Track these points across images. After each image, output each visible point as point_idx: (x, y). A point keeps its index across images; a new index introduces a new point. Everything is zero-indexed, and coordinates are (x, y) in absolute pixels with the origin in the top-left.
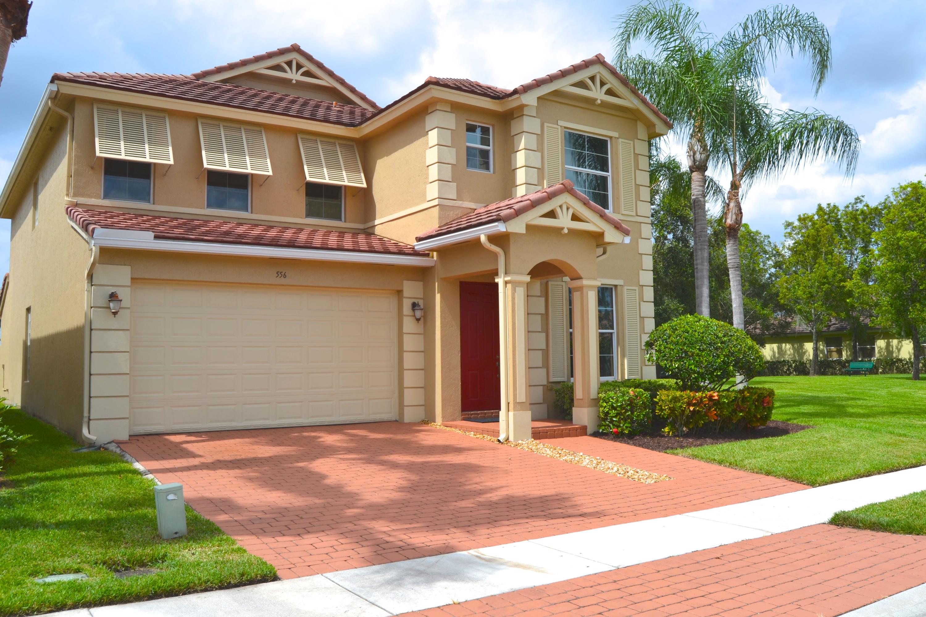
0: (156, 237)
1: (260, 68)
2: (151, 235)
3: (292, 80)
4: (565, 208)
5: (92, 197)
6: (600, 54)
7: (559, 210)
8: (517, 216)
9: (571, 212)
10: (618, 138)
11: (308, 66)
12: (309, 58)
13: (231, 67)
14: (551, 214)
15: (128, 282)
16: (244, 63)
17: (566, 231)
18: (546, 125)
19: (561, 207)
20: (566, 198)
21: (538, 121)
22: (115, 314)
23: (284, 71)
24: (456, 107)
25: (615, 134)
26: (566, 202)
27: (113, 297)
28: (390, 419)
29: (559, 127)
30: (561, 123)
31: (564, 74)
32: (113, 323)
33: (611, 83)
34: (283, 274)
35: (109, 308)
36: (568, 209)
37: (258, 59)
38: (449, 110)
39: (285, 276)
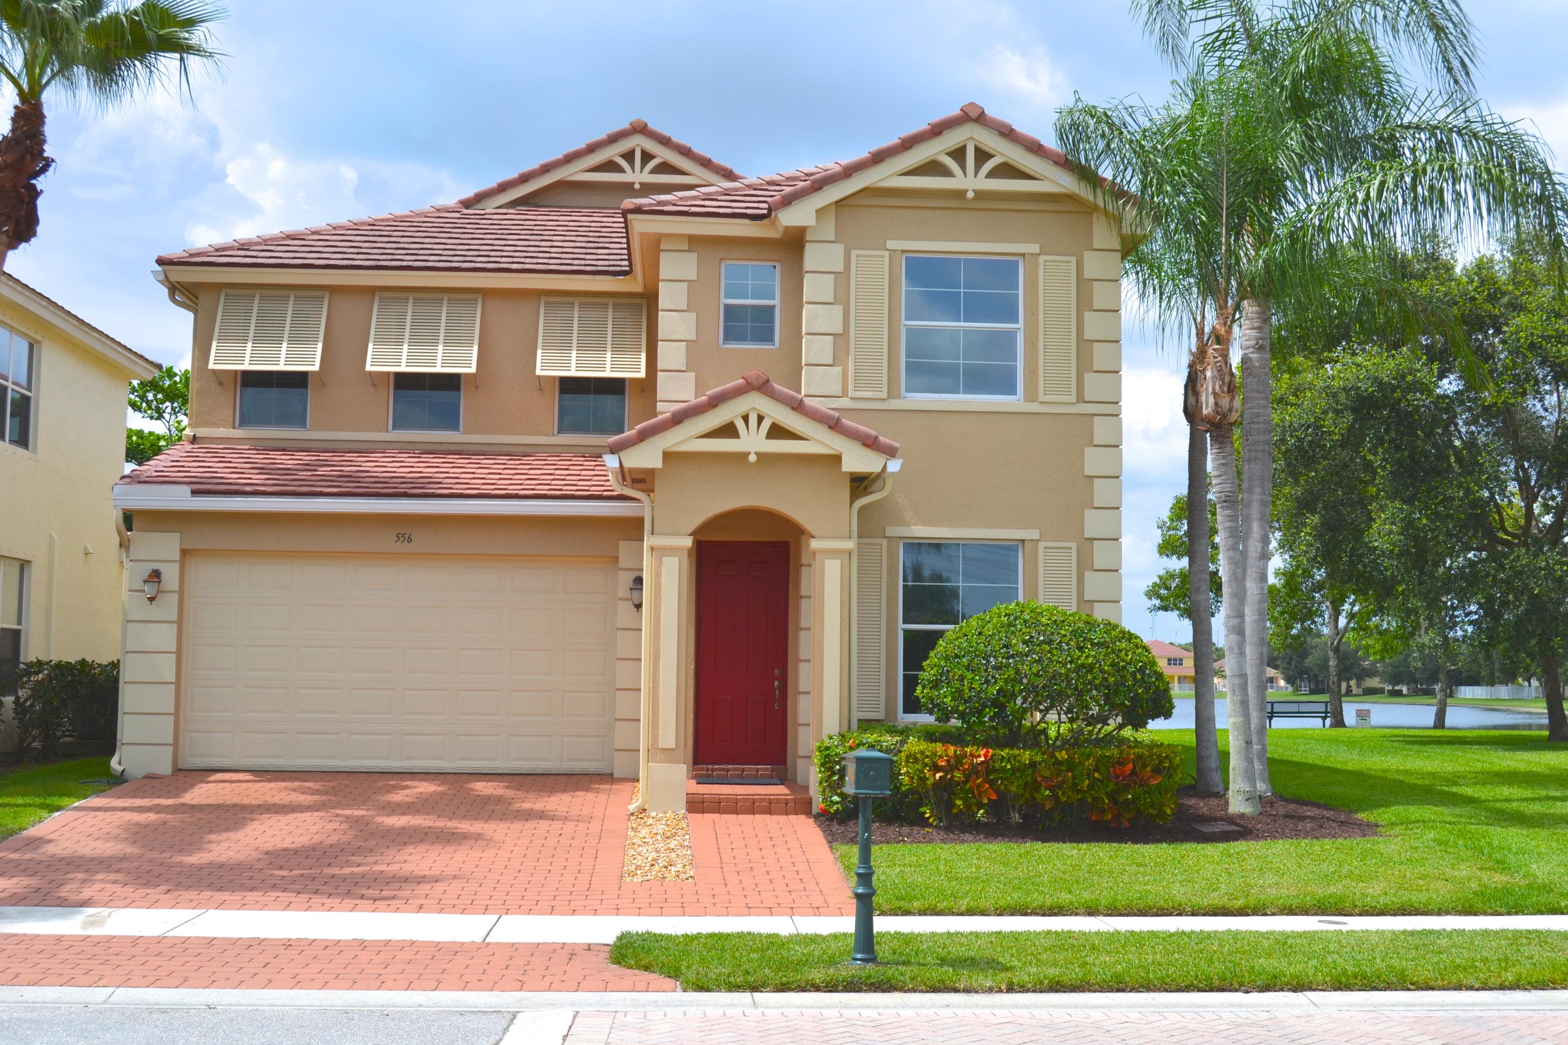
0: (194, 493)
1: (576, 172)
2: (187, 489)
3: (634, 183)
4: (753, 420)
5: (219, 426)
6: (971, 104)
7: (740, 424)
8: (642, 441)
9: (766, 425)
10: (1039, 255)
11: (664, 154)
12: (665, 142)
13: (524, 179)
14: (729, 431)
15: (177, 556)
16: (546, 169)
17: (753, 458)
18: (854, 253)
19: (746, 418)
20: (755, 402)
21: (839, 249)
22: (151, 599)
23: (620, 170)
24: (695, 242)
25: (1034, 248)
26: (754, 409)
27: (156, 575)
28: (601, 771)
29: (887, 254)
30: (891, 244)
31: (879, 158)
32: (154, 612)
33: (1001, 154)
34: (407, 536)
35: (144, 591)
36: (760, 419)
37: (569, 159)
38: (686, 248)
39: (410, 540)
